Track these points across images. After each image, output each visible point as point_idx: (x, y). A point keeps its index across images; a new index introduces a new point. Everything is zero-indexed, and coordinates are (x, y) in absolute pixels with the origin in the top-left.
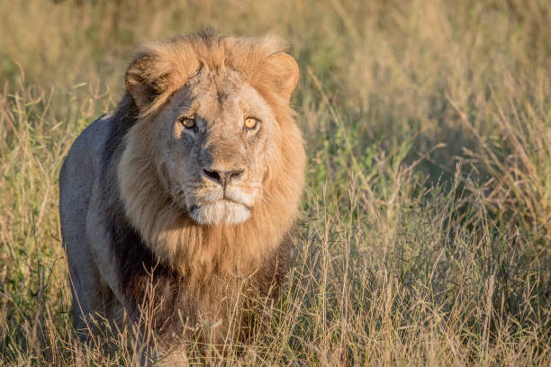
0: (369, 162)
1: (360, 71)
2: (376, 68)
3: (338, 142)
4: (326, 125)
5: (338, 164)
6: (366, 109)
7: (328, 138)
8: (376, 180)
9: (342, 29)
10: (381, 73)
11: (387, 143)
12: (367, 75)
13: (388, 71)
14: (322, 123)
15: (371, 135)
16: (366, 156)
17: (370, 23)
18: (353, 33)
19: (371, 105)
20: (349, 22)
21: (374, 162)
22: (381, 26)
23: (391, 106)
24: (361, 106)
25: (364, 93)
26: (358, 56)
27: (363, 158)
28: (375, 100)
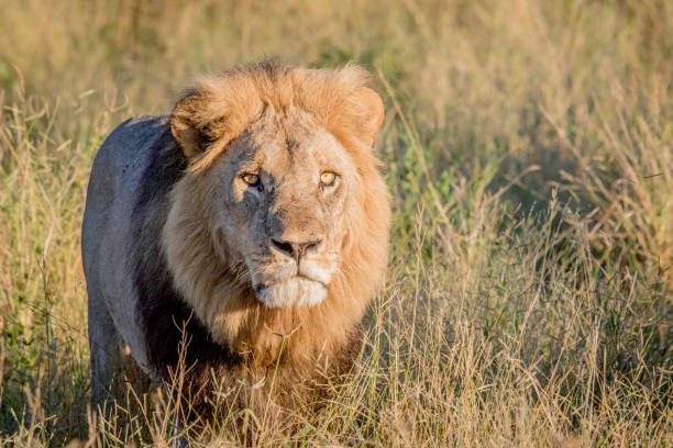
0: (445, 189)
1: (434, 78)
2: (453, 74)
3: (408, 164)
4: (393, 144)
5: (409, 191)
6: (442, 125)
7: (396, 160)
8: (454, 211)
9: (412, 26)
10: (460, 81)
11: (468, 166)
12: (444, 82)
13: (468, 78)
14: (389, 141)
15: (448, 155)
16: (442, 181)
17: (447, 18)
18: (425, 31)
19: (448, 119)
20: (421, 18)
21: (451, 189)
22: (460, 22)
23: (474, 121)
24: (436, 121)
25: (440, 105)
26: (432, 60)
27: (438, 184)
28: (452, 114)
